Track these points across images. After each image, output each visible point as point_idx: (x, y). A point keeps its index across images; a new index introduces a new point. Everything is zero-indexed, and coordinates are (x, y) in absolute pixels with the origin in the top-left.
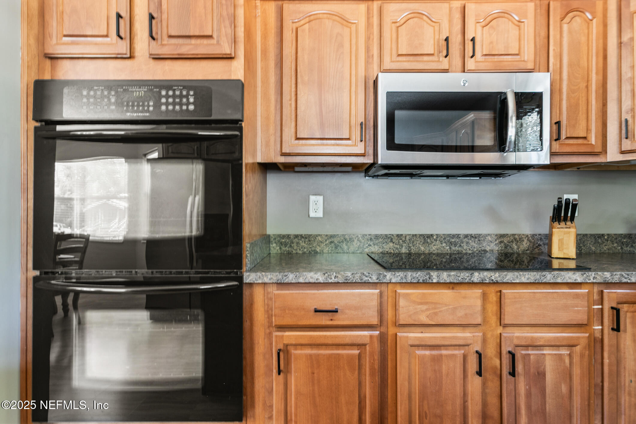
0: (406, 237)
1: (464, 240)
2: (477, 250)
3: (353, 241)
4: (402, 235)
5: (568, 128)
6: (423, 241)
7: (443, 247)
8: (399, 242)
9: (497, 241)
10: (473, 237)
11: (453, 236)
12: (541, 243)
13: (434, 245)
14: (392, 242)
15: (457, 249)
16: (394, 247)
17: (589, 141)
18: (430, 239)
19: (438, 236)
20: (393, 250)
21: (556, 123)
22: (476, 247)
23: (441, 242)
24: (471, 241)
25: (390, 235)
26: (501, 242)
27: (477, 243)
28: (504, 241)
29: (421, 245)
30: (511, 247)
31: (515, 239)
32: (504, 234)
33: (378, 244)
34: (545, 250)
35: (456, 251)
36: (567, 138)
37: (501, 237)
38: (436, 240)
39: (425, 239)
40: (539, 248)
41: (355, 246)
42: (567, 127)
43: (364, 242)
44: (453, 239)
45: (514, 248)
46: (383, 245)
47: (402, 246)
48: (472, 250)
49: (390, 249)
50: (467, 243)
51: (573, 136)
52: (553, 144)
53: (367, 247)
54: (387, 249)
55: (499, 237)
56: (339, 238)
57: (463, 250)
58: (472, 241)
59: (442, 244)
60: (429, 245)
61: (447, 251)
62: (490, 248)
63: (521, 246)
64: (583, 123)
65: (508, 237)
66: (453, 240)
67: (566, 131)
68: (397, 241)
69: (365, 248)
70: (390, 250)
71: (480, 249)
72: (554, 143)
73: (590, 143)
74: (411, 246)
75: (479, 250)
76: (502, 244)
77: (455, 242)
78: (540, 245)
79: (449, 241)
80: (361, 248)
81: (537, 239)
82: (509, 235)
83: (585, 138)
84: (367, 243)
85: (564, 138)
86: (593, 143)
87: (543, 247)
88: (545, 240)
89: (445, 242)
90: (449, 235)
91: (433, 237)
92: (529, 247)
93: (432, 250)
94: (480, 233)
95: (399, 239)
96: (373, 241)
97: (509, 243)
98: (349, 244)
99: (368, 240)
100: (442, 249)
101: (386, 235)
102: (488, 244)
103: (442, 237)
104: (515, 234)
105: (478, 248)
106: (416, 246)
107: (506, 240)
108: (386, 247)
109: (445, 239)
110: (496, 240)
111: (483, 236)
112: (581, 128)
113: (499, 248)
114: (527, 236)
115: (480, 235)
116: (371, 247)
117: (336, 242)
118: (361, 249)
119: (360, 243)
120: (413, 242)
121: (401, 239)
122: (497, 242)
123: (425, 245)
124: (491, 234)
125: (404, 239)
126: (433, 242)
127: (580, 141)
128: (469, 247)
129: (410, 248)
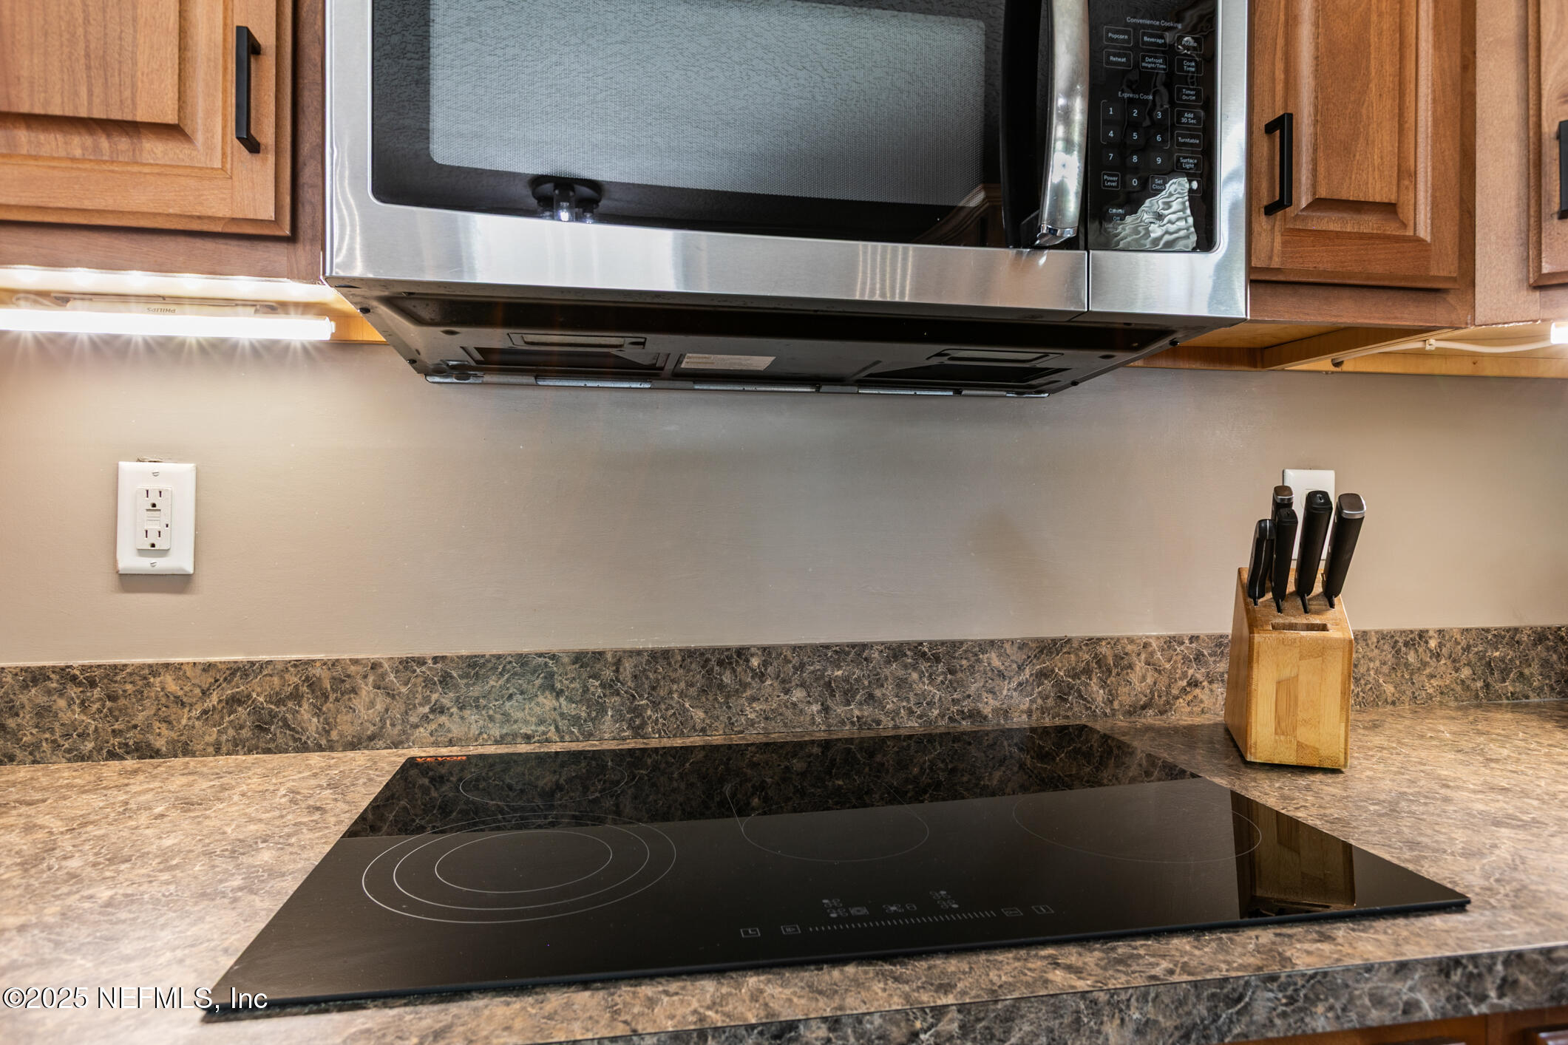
0: (618, 663)
1: (887, 671)
2: (942, 716)
3: (354, 691)
4: (599, 655)
5: (1320, 154)
6: (699, 680)
7: (794, 705)
8: (586, 690)
9: (1027, 671)
10: (924, 654)
11: (840, 653)
12: (1199, 677)
13: (754, 699)
14: (552, 688)
15: (857, 712)
16: (562, 715)
17: (1404, 225)
18: (734, 671)
19: (770, 653)
20: (557, 728)
21: (1270, 129)
22: (937, 698)
23: (783, 681)
24: (915, 676)
25: (540, 655)
26: (1042, 675)
27: (943, 682)
28: (1053, 671)
29: (691, 698)
30: (1081, 696)
31: (1100, 661)
32: (1054, 641)
33: (483, 702)
34: (1215, 704)
35: (853, 723)
36: (1319, 204)
37: (1041, 652)
38: (762, 677)
39: (710, 672)
40: (1189, 697)
41: (364, 714)
42: (1315, 150)
43: (413, 692)
44: (839, 668)
45: (1094, 700)
46: (508, 704)
47: (602, 710)
48: (920, 717)
49: (541, 722)
50: (901, 683)
51: (1344, 195)
52: (1256, 227)
53: (425, 718)
54: (526, 722)
55: (1032, 654)
56: (276, 680)
57: (882, 718)
58: (921, 675)
59: (787, 692)
60: (728, 697)
61: (813, 722)
62: (997, 704)
63: (1123, 690)
64: (1384, 140)
65: (1069, 653)
66: (840, 673)
67: (1314, 171)
68: (576, 685)
69: (416, 726)
70: (542, 728)
71: (955, 709)
72: (1262, 222)
73: (1410, 233)
74: (644, 708)
75: (949, 714)
76: (1048, 684)
77: (846, 680)
78: (1194, 684)
79: (822, 676)
80: (393, 725)
81: (1185, 658)
82: (1075, 645)
83: (1389, 209)
84: (426, 700)
85: (1304, 204)
86: (1424, 232)
87: (1207, 691)
88: (1215, 662)
89: (802, 685)
90: (820, 651)
91: (747, 661)
92: (1152, 692)
93: (743, 719)
94: (957, 636)
95: (585, 676)
96: (456, 686)
97: (1075, 676)
98: (329, 705)
99: (428, 683)
100: (789, 713)
101: (522, 659)
102: (990, 684)
103: (787, 661)
104: (1100, 640)
105: (947, 703)
106: (669, 707)
107: (1060, 666)
108: (519, 715)
109: (801, 666)
110: (1021, 668)
111: (966, 651)
112: (1377, 161)
113: (1032, 701)
114: (1146, 645)
115: (955, 645)
116: (443, 719)
117: (261, 699)
118: (396, 731)
119: (388, 700)
120: (654, 688)
121: (595, 676)
122: (1027, 673)
123: (711, 698)
124: (1002, 641)
125: (608, 674)
126: (745, 686)
127: (1370, 223)
128: (908, 700)
129: (640, 715)
